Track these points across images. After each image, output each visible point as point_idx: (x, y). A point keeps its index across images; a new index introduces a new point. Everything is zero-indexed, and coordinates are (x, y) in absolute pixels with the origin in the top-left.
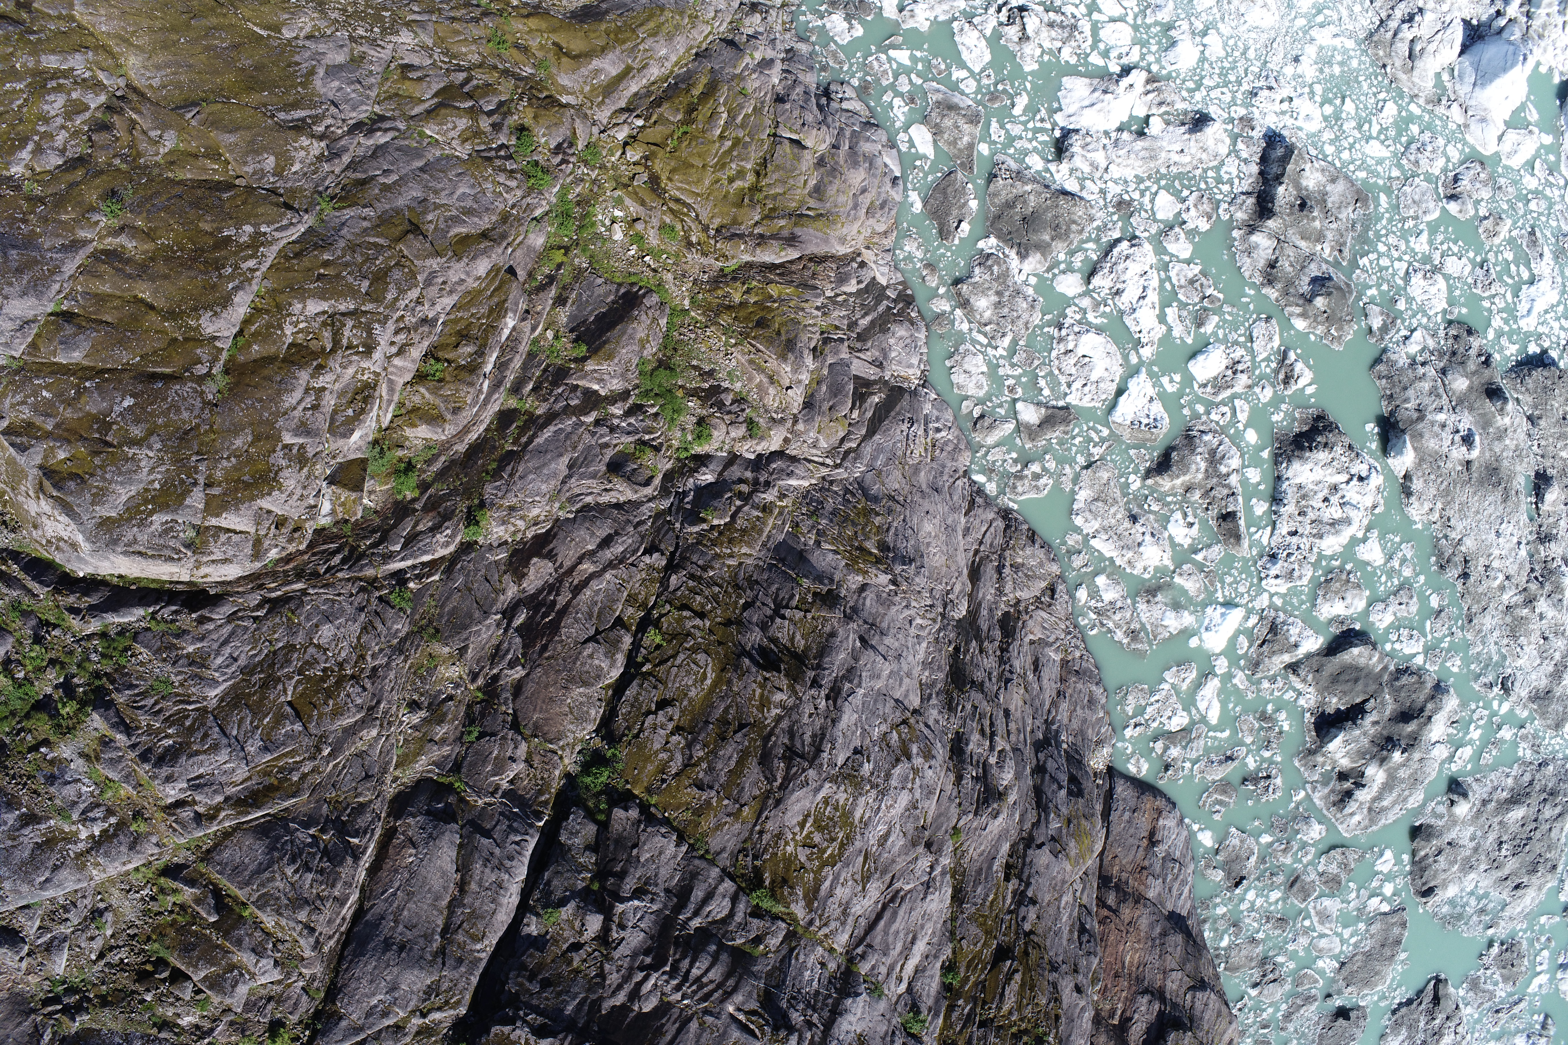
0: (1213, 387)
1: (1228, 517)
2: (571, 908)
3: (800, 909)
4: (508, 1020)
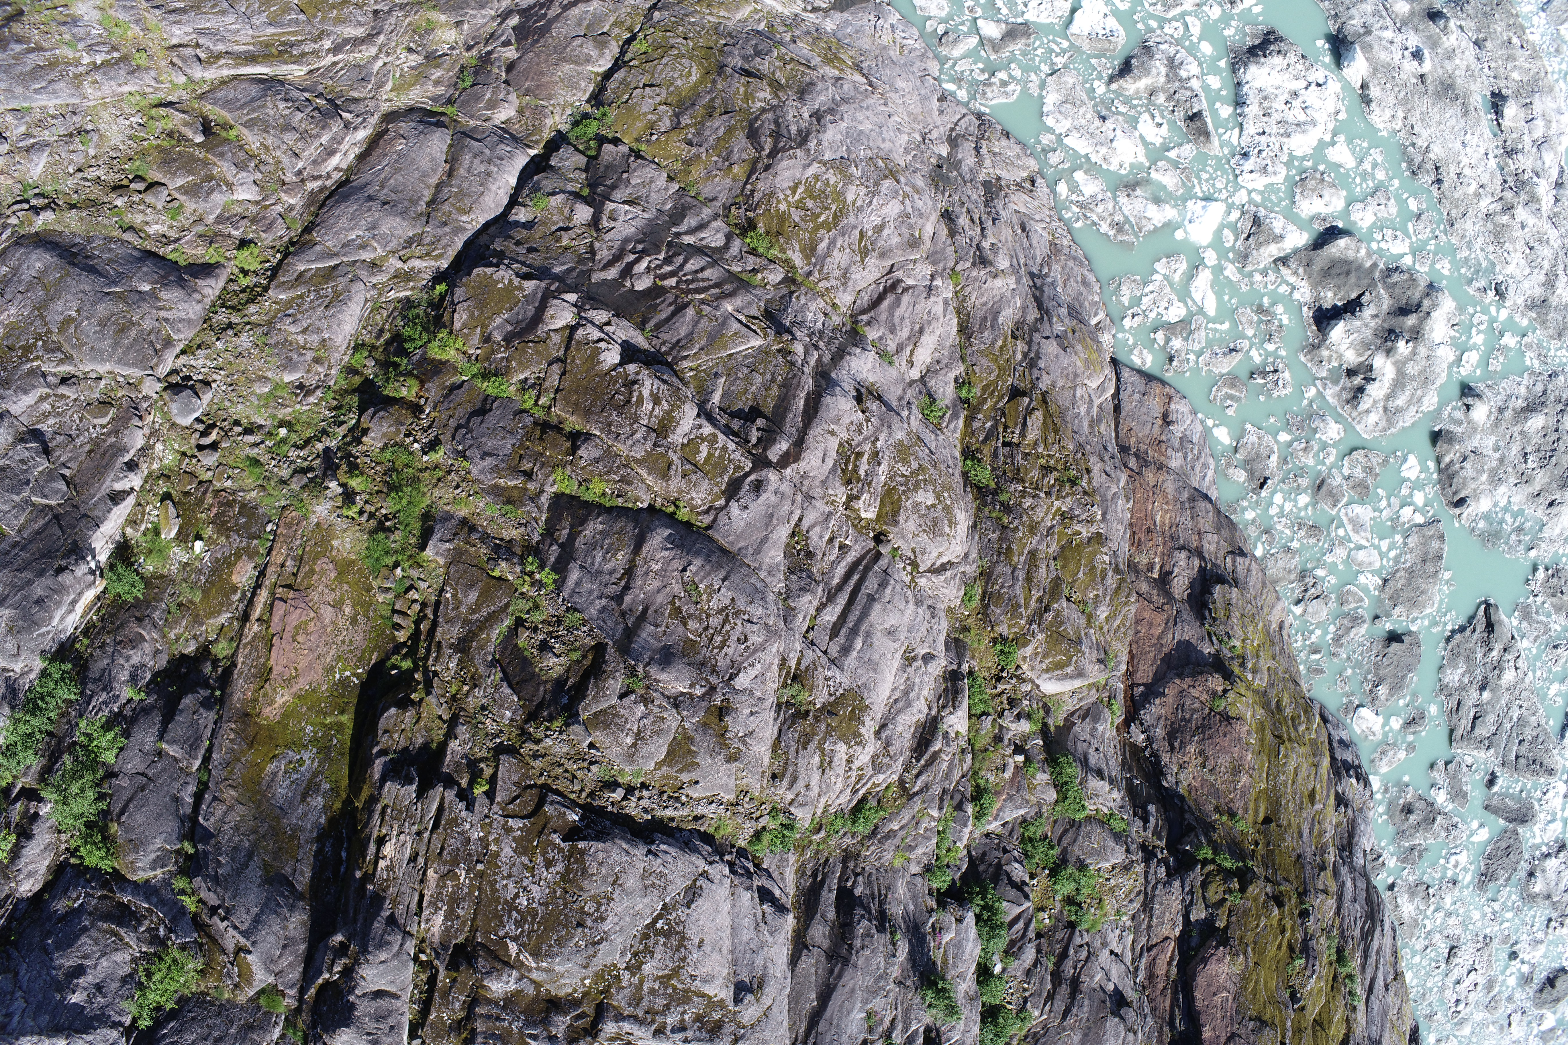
1: (1194, 117)
2: (560, 198)
3: (797, 258)
4: (491, 265)
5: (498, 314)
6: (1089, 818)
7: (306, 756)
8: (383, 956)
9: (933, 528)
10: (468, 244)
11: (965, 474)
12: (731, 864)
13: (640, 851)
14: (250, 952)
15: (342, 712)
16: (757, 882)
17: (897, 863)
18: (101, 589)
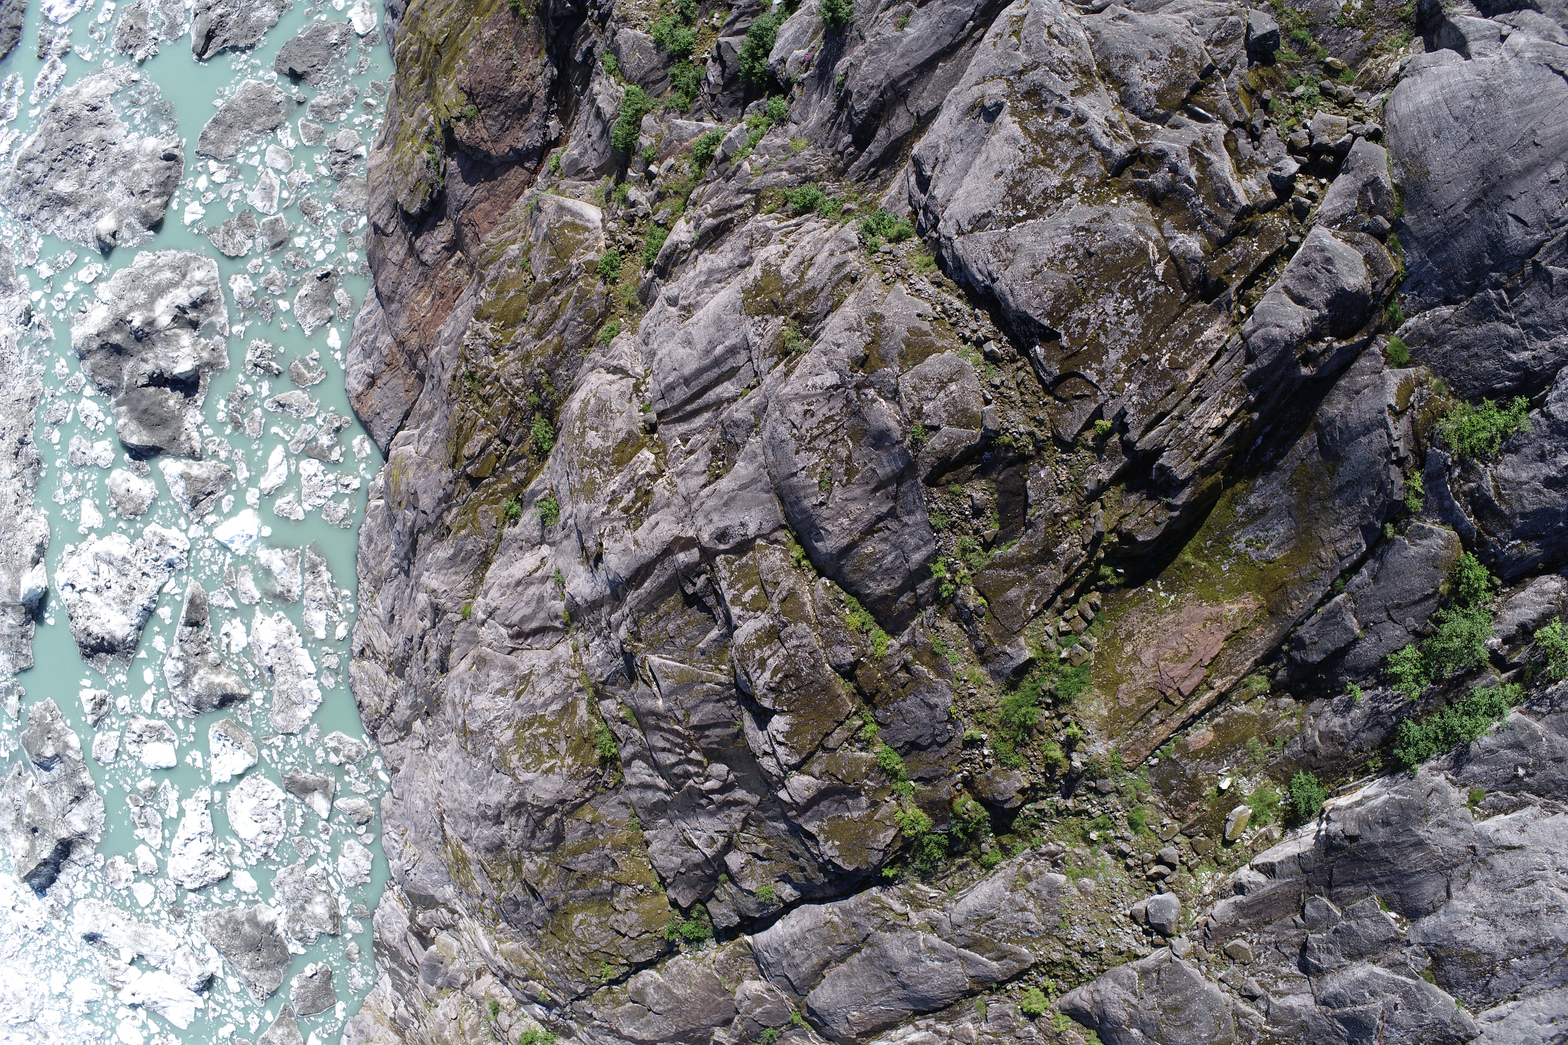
0: (162, 734)
1: (194, 623)
2: (746, 886)
3: (582, 709)
4: (835, 866)
5: (851, 820)
6: (630, 81)
7: (1242, 546)
8: (1276, 331)
9: (603, 409)
10: (846, 896)
11: (555, 439)
12: (934, 227)
13: (1001, 286)
14: (1390, 406)
15: (1187, 564)
16: (923, 198)
17: (803, 142)
18: (1331, 801)
